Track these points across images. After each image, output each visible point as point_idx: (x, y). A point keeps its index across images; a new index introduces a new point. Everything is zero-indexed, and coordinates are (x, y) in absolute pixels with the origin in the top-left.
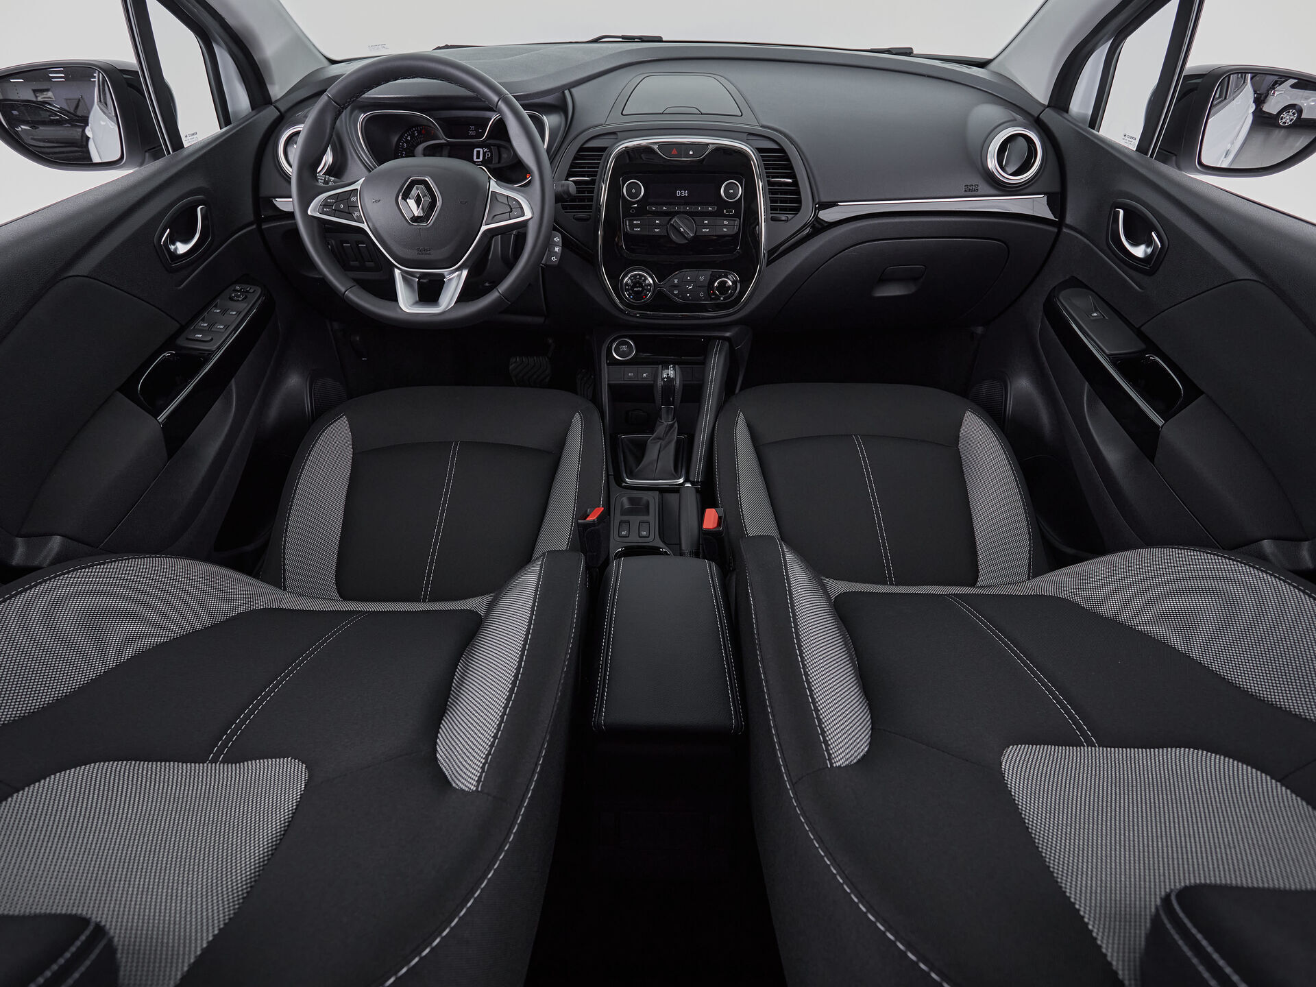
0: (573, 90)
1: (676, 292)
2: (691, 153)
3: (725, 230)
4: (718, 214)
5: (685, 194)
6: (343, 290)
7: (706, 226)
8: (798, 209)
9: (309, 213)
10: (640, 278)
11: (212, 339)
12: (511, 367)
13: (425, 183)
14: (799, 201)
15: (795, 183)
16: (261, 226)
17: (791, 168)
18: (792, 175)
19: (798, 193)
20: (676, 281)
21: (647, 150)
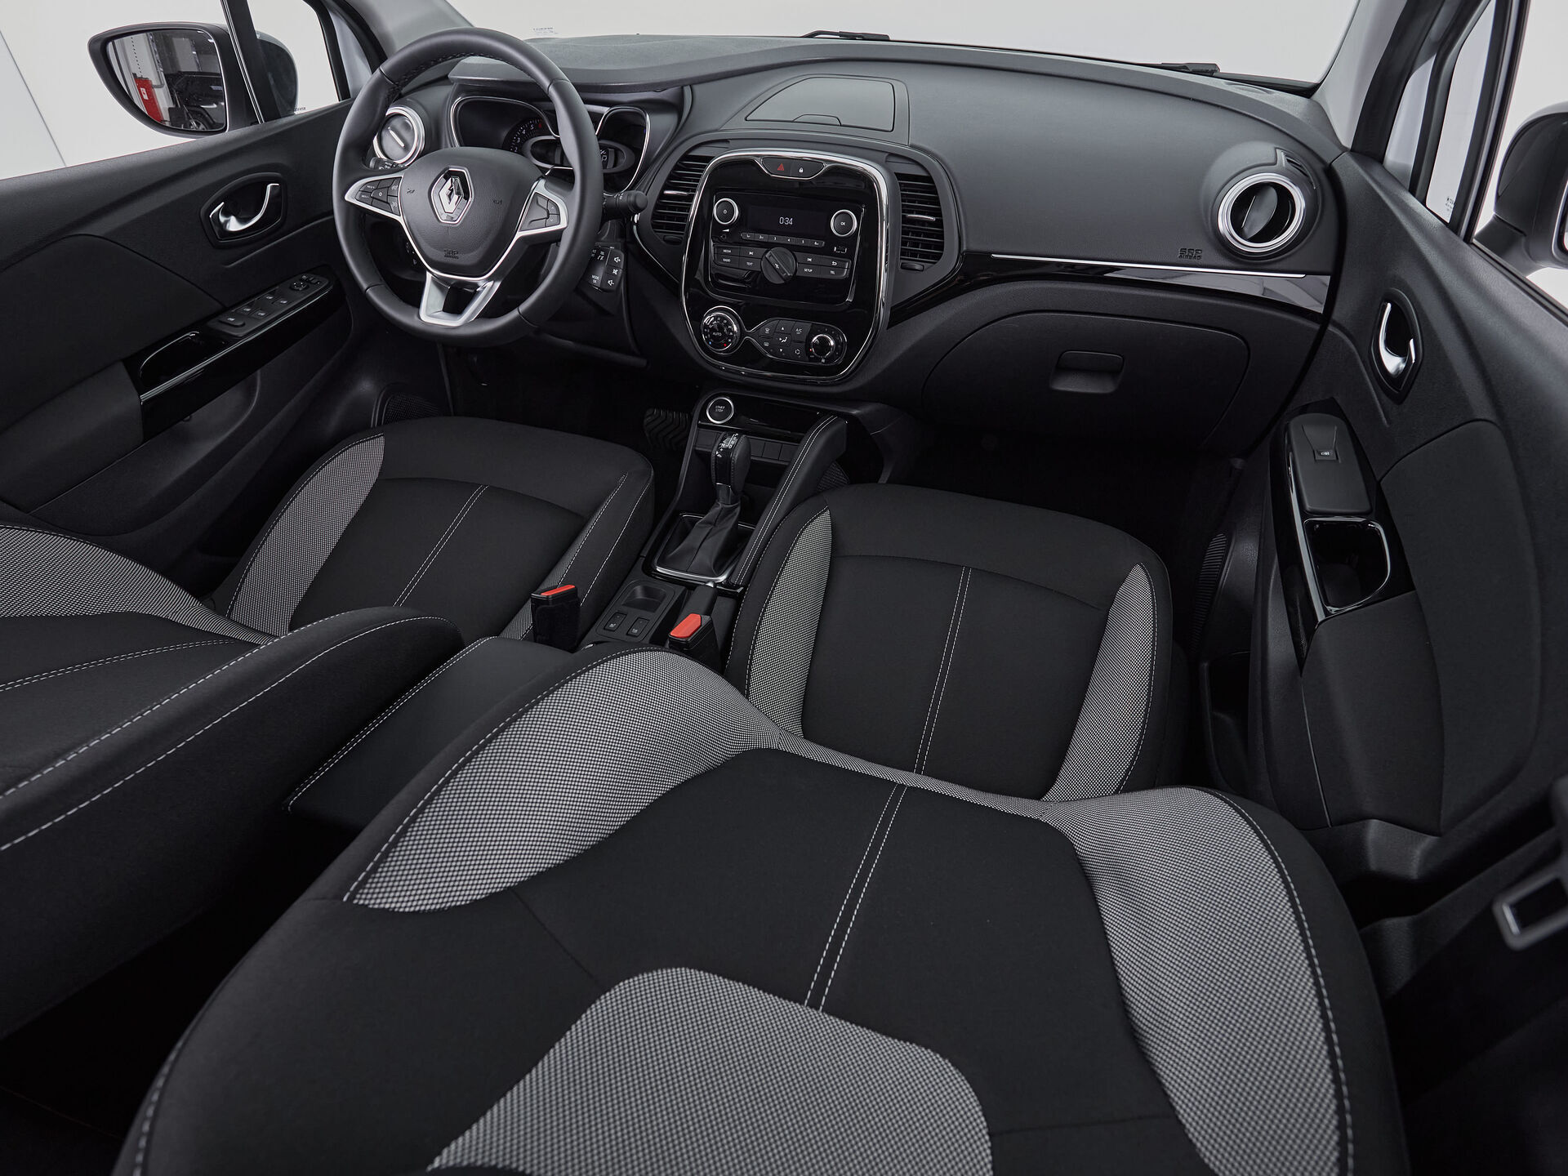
0: (696, 88)
1: (766, 345)
2: (801, 171)
3: (832, 272)
4: (826, 251)
5: (790, 222)
6: (365, 286)
7: (809, 265)
8: (938, 257)
9: (346, 198)
10: (721, 321)
11: (244, 325)
12: (647, 420)
13: (461, 176)
14: (941, 247)
15: (939, 223)
17: (936, 201)
18: (937, 213)
19: (941, 235)
20: (767, 330)
21: (748, 163)
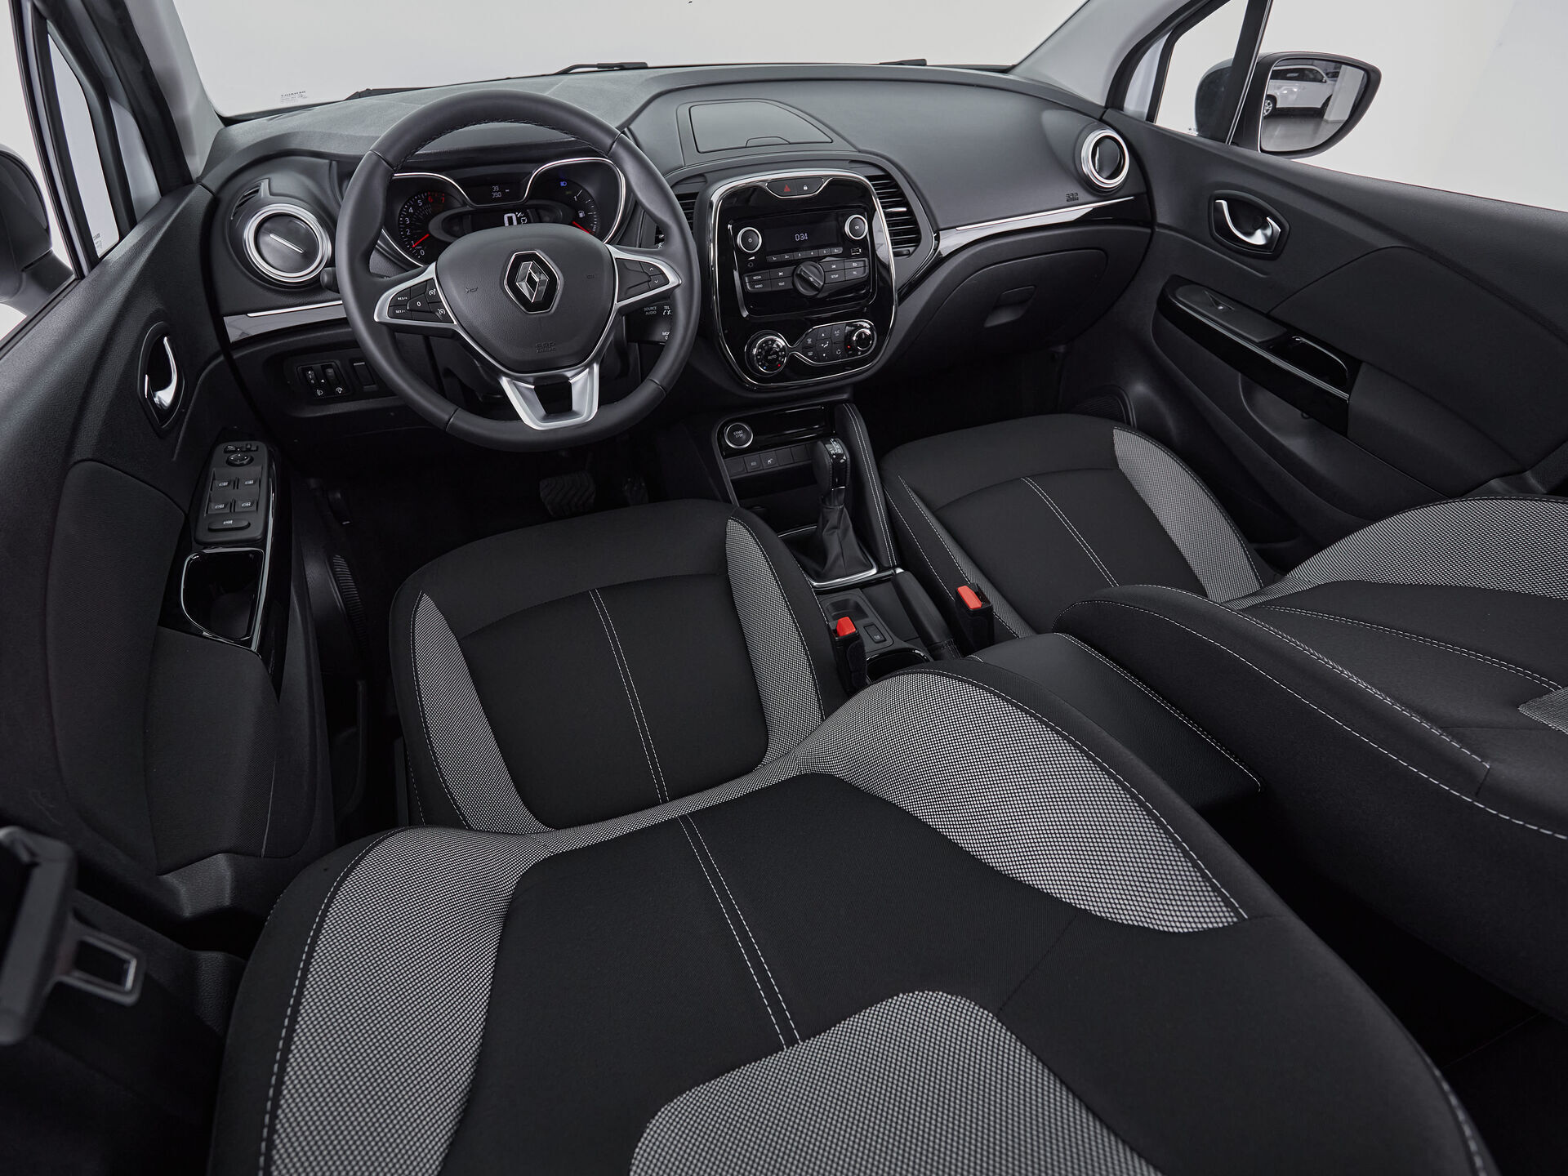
1: (810, 354)
2: (805, 188)
3: (854, 273)
4: (846, 255)
5: (805, 237)
6: (446, 417)
7: (834, 271)
8: (917, 241)
9: (376, 319)
11: (249, 525)
12: (541, 495)
13: (533, 257)
14: (917, 231)
15: (910, 212)
16: (231, 357)
17: (902, 195)
18: (906, 204)
19: (915, 222)
20: (809, 341)
21: (754, 189)
